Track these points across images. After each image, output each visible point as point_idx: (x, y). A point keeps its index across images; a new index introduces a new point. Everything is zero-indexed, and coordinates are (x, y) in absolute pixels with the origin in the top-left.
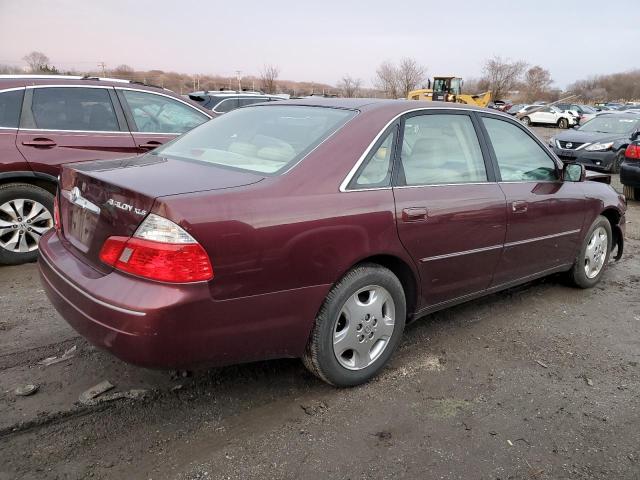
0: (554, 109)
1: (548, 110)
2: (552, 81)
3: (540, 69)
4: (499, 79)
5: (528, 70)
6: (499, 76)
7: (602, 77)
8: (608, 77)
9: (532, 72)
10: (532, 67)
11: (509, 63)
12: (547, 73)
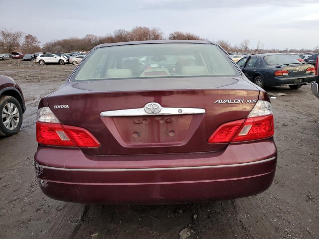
0: (55, 55)
1: (52, 56)
2: (39, 42)
3: (32, 36)
4: (9, 40)
5: (24, 36)
6: (9, 39)
7: (58, 41)
8: (60, 41)
9: (27, 37)
10: (27, 35)
11: (13, 32)
12: (35, 38)
